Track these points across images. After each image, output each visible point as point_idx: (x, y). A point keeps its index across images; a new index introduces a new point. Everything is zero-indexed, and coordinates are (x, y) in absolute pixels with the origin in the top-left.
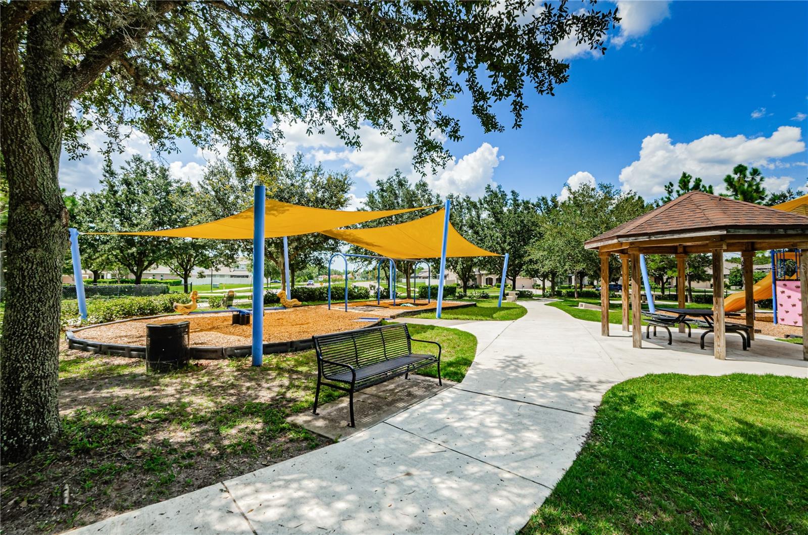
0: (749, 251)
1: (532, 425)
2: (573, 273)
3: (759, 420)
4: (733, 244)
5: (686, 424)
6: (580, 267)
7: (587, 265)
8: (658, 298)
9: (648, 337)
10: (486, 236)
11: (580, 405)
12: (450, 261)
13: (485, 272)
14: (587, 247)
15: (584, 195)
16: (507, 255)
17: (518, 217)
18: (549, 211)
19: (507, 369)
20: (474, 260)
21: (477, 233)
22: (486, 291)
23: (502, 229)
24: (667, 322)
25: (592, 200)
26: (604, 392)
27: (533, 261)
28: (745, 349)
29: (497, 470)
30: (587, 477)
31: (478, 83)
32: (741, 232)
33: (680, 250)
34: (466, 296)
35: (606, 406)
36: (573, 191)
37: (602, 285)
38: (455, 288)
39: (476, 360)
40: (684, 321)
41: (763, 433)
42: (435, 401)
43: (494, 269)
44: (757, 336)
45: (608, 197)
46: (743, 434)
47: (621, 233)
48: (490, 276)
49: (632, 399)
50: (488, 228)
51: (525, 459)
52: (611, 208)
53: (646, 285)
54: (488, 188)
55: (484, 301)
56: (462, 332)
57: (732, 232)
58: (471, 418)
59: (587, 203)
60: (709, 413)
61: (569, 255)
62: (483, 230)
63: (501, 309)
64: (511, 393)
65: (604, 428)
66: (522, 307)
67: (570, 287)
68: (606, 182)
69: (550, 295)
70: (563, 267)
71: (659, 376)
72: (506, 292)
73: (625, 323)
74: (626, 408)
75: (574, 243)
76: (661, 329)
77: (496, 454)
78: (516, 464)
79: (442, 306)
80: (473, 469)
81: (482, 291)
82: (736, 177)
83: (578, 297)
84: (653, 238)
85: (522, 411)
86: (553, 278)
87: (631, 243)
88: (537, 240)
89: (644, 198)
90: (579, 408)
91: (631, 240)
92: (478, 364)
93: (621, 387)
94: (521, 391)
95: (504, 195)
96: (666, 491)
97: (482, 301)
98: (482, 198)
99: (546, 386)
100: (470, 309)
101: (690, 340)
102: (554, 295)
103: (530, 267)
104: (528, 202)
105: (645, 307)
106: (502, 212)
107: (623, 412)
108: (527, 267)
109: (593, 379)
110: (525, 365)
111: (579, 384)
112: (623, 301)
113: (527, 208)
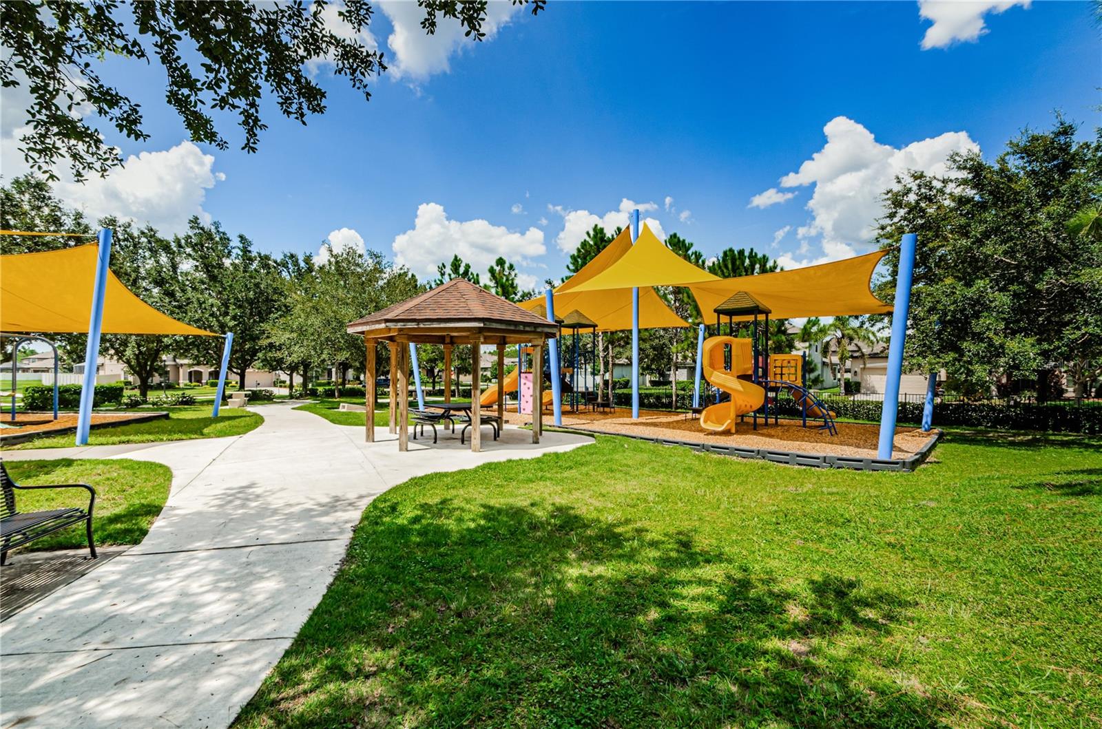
0: (502, 344)
1: (267, 572)
2: (333, 364)
3: (497, 502)
4: (490, 337)
5: (443, 521)
6: (342, 356)
7: (352, 354)
8: (429, 394)
9: (415, 438)
10: (189, 301)
11: (335, 530)
12: (110, 341)
13: (186, 361)
14: (350, 331)
15: (349, 262)
16: (230, 335)
17: (251, 277)
18: (300, 275)
19: (229, 507)
20: (165, 340)
21: (171, 294)
22: (188, 392)
23: (220, 293)
24: (433, 419)
25: (359, 270)
26: (364, 508)
27: (275, 347)
28: (495, 439)
29: (210, 647)
30: (339, 607)
31: (179, 58)
32: (494, 325)
33: (448, 340)
34: (145, 402)
35: (366, 523)
36: (335, 253)
37: (368, 379)
38: (121, 389)
39: (170, 502)
40: (448, 417)
41: (499, 511)
42: (82, 585)
43: (204, 356)
44: (505, 426)
45: (378, 270)
46: (485, 517)
47: (389, 316)
48: (196, 368)
49: (394, 508)
50: (194, 289)
51: (257, 616)
52: (381, 283)
53: (417, 380)
54: (194, 222)
55: (186, 410)
56: (139, 463)
57: (489, 325)
58: (162, 592)
59: (353, 273)
60: (463, 505)
61: (328, 339)
62: (183, 291)
63: (217, 419)
64: (234, 539)
65: (362, 547)
66: (255, 415)
67: (329, 384)
68: (376, 250)
69: (301, 395)
70: (319, 356)
71: (422, 478)
72: (227, 393)
73: (392, 424)
74: (387, 519)
75: (334, 324)
76: (428, 428)
77: (208, 626)
78: (242, 628)
79: (89, 422)
80: (169, 659)
81: (180, 393)
82: (497, 269)
83: (339, 397)
84: (421, 326)
85: (253, 558)
86: (305, 372)
87: (400, 330)
88: (281, 316)
89: (417, 277)
90: (333, 533)
91: (400, 325)
92: (173, 508)
93: (383, 498)
94: (251, 532)
95: (225, 240)
96: (419, 590)
97: (180, 410)
98: (181, 235)
99: (290, 516)
100: (154, 424)
101: (454, 436)
102: (307, 395)
103: (270, 354)
104: (267, 258)
105: (413, 405)
106: (220, 266)
107: (383, 524)
108: (265, 355)
109: (352, 496)
110: (258, 496)
111: (334, 504)
112: (390, 400)
113: (266, 266)
